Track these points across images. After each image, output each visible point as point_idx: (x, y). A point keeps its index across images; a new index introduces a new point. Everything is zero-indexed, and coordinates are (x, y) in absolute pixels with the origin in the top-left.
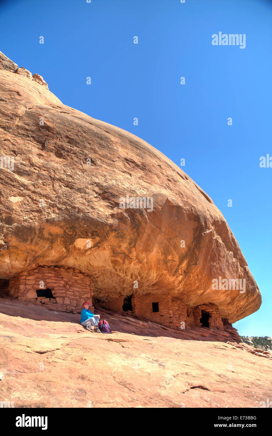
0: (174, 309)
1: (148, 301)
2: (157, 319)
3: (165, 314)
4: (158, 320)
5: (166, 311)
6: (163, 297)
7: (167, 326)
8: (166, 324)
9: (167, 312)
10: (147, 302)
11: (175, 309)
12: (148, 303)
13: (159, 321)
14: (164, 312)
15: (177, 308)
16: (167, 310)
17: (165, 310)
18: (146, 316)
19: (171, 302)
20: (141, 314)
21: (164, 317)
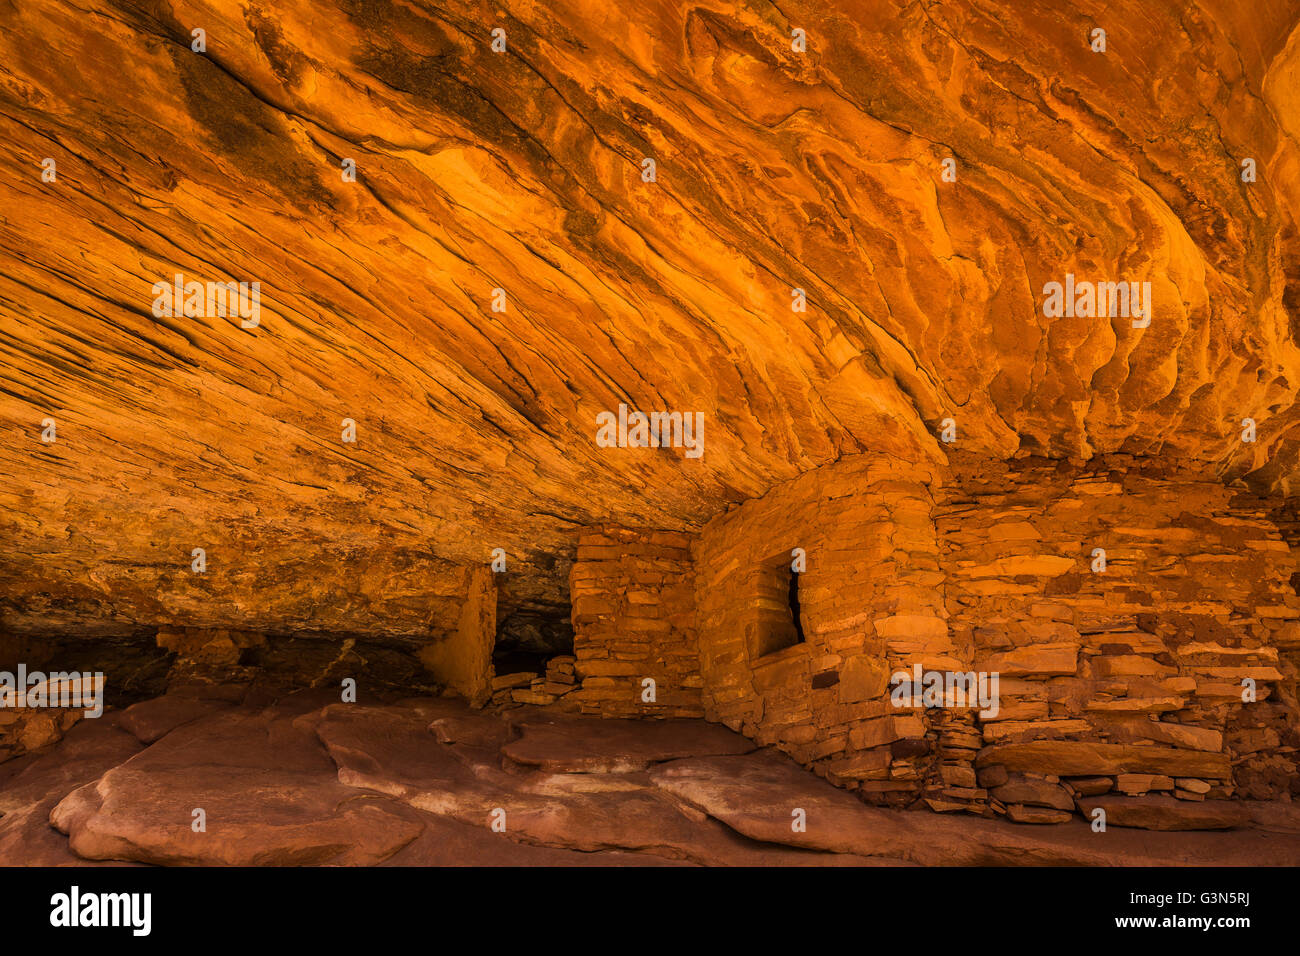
0: (990, 589)
1: (735, 564)
2: (793, 719)
3: (851, 660)
4: (800, 725)
5: (855, 628)
6: (829, 490)
7: (869, 788)
8: (857, 769)
9: (856, 641)
10: (725, 572)
11: (1021, 580)
12: (732, 576)
13: (807, 733)
14: (837, 644)
15: (1052, 566)
16: (862, 617)
17: (851, 620)
18: (718, 696)
19: (934, 520)
20: (690, 682)
21: (841, 688)
